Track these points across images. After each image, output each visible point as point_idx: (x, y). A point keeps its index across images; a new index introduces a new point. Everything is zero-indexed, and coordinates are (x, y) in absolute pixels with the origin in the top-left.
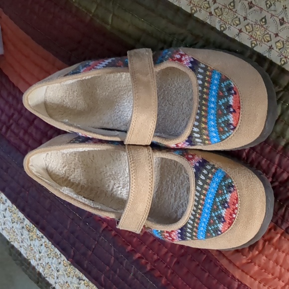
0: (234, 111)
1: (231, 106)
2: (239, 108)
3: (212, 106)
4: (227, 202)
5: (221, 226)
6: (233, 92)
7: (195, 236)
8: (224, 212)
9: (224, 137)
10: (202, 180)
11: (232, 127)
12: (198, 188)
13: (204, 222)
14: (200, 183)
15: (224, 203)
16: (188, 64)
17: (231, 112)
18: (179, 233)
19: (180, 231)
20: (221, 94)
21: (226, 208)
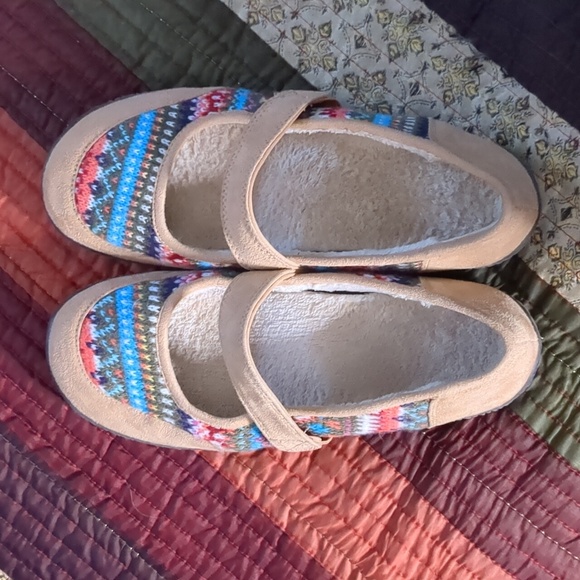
0: (89, 345)
1: (97, 352)
2: (82, 351)
3: (129, 352)
4: (93, 193)
5: (106, 146)
6: (98, 377)
7: (158, 115)
8: (99, 173)
9: (109, 299)
10: (141, 224)
11: (93, 317)
12: (146, 209)
13: (137, 147)
14: (143, 219)
15: (99, 190)
16: (196, 424)
17: (94, 342)
18: (192, 113)
19: (190, 118)
20: (118, 373)
21: (96, 183)
